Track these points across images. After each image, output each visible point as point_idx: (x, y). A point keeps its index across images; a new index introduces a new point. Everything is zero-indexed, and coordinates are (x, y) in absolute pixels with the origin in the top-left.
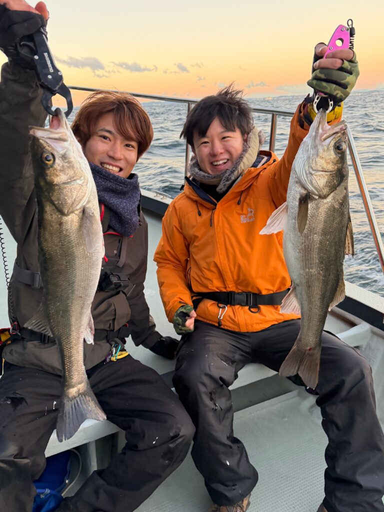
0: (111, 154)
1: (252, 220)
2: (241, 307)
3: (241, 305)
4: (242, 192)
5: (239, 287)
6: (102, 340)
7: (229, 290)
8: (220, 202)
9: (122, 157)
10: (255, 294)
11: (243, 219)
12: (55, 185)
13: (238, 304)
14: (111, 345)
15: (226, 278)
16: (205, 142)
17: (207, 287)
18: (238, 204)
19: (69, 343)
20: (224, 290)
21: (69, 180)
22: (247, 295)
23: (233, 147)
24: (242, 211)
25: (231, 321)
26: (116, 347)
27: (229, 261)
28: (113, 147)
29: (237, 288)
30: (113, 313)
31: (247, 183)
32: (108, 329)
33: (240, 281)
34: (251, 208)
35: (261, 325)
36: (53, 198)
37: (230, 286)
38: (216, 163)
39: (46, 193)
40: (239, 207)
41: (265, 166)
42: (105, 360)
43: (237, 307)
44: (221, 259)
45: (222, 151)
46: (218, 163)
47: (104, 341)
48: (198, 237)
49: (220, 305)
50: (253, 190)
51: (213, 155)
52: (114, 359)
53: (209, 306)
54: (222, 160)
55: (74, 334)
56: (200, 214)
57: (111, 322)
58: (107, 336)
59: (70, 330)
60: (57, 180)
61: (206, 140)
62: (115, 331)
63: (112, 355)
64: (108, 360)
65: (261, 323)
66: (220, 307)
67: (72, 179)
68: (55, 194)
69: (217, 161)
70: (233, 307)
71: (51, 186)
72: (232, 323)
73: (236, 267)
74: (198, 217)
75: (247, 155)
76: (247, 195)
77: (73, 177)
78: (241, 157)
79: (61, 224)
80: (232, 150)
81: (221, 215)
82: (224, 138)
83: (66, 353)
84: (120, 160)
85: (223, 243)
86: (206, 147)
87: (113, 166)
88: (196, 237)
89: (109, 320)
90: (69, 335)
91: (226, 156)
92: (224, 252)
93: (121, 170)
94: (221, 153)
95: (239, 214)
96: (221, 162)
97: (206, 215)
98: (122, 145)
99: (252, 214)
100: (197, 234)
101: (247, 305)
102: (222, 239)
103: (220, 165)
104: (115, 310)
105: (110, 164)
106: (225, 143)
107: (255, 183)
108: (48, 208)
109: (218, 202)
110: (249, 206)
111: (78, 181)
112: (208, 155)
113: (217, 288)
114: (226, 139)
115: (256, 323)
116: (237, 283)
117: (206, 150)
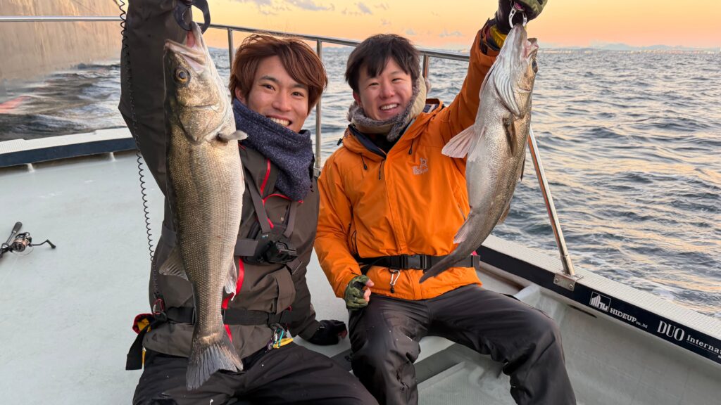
0: (277, 105)
1: (425, 171)
2: (414, 272)
3: (415, 269)
4: (413, 140)
5: (412, 249)
6: (263, 324)
7: (400, 253)
8: (390, 152)
9: (290, 108)
10: (429, 257)
11: (415, 171)
12: (187, 106)
13: (412, 268)
14: (273, 330)
15: (399, 238)
16: (373, 84)
17: (378, 251)
18: (410, 153)
19: (207, 290)
20: (395, 254)
21: (203, 104)
22: (421, 257)
23: (405, 90)
24: (414, 161)
25: (405, 287)
26: (279, 333)
27: (402, 216)
28: (279, 98)
29: (409, 250)
30: (276, 290)
31: (417, 131)
32: (269, 312)
33: (413, 241)
34: (423, 158)
35: (437, 290)
36: (183, 122)
37: (402, 248)
38: (385, 108)
39: (175, 115)
40: (410, 158)
41: (434, 112)
42: (266, 348)
43: (410, 271)
44: (393, 215)
45: (393, 93)
46: (388, 107)
47: (264, 325)
48: (364, 193)
49: (391, 270)
50: (425, 139)
51: (383, 97)
52: (276, 346)
53: (380, 272)
54: (392, 104)
55: (212, 280)
56: (366, 168)
57: (273, 302)
58: (268, 320)
59: (207, 276)
60: (189, 101)
61: (375, 81)
62: (277, 313)
63: (274, 342)
64: (270, 348)
65: (437, 288)
66: (392, 273)
67: (207, 104)
68: (186, 117)
69: (387, 105)
70: (406, 271)
71: (181, 107)
72: (406, 290)
73: (410, 224)
74: (365, 172)
75: (417, 99)
76: (418, 144)
77: (208, 102)
78: (412, 101)
79: (191, 152)
80: (404, 93)
81: (391, 167)
82: (394, 80)
83: (202, 299)
84: (288, 111)
85: (396, 198)
86: (374, 88)
87: (280, 119)
88: (362, 194)
89: (272, 300)
90: (206, 281)
91: (396, 100)
92: (396, 207)
93: (290, 123)
94: (392, 96)
95: (412, 165)
96: (391, 106)
97: (373, 169)
98: (289, 94)
99: (425, 164)
100: (363, 191)
101: (421, 267)
102: (394, 193)
103: (390, 109)
104: (278, 288)
105: (276, 118)
106: (396, 85)
107: (426, 131)
108: (177, 132)
109: (387, 152)
110: (421, 156)
111: (213, 107)
112: (376, 98)
113: (388, 250)
114: (398, 81)
115: (432, 288)
116: (410, 244)
117: (374, 92)
